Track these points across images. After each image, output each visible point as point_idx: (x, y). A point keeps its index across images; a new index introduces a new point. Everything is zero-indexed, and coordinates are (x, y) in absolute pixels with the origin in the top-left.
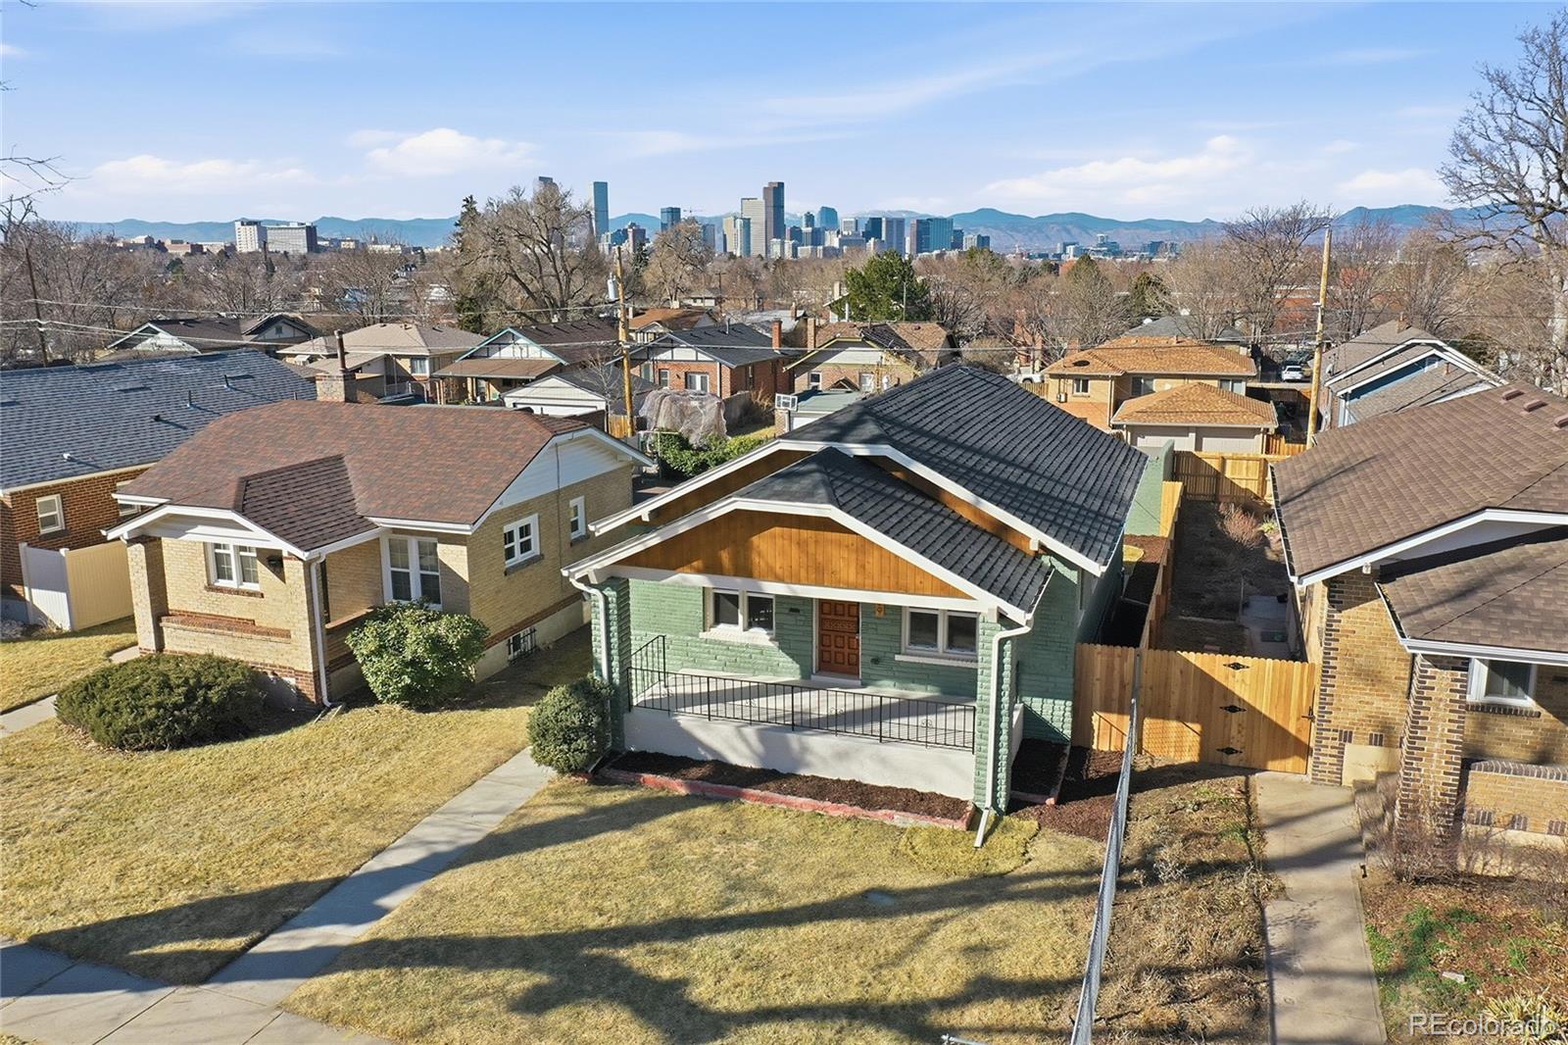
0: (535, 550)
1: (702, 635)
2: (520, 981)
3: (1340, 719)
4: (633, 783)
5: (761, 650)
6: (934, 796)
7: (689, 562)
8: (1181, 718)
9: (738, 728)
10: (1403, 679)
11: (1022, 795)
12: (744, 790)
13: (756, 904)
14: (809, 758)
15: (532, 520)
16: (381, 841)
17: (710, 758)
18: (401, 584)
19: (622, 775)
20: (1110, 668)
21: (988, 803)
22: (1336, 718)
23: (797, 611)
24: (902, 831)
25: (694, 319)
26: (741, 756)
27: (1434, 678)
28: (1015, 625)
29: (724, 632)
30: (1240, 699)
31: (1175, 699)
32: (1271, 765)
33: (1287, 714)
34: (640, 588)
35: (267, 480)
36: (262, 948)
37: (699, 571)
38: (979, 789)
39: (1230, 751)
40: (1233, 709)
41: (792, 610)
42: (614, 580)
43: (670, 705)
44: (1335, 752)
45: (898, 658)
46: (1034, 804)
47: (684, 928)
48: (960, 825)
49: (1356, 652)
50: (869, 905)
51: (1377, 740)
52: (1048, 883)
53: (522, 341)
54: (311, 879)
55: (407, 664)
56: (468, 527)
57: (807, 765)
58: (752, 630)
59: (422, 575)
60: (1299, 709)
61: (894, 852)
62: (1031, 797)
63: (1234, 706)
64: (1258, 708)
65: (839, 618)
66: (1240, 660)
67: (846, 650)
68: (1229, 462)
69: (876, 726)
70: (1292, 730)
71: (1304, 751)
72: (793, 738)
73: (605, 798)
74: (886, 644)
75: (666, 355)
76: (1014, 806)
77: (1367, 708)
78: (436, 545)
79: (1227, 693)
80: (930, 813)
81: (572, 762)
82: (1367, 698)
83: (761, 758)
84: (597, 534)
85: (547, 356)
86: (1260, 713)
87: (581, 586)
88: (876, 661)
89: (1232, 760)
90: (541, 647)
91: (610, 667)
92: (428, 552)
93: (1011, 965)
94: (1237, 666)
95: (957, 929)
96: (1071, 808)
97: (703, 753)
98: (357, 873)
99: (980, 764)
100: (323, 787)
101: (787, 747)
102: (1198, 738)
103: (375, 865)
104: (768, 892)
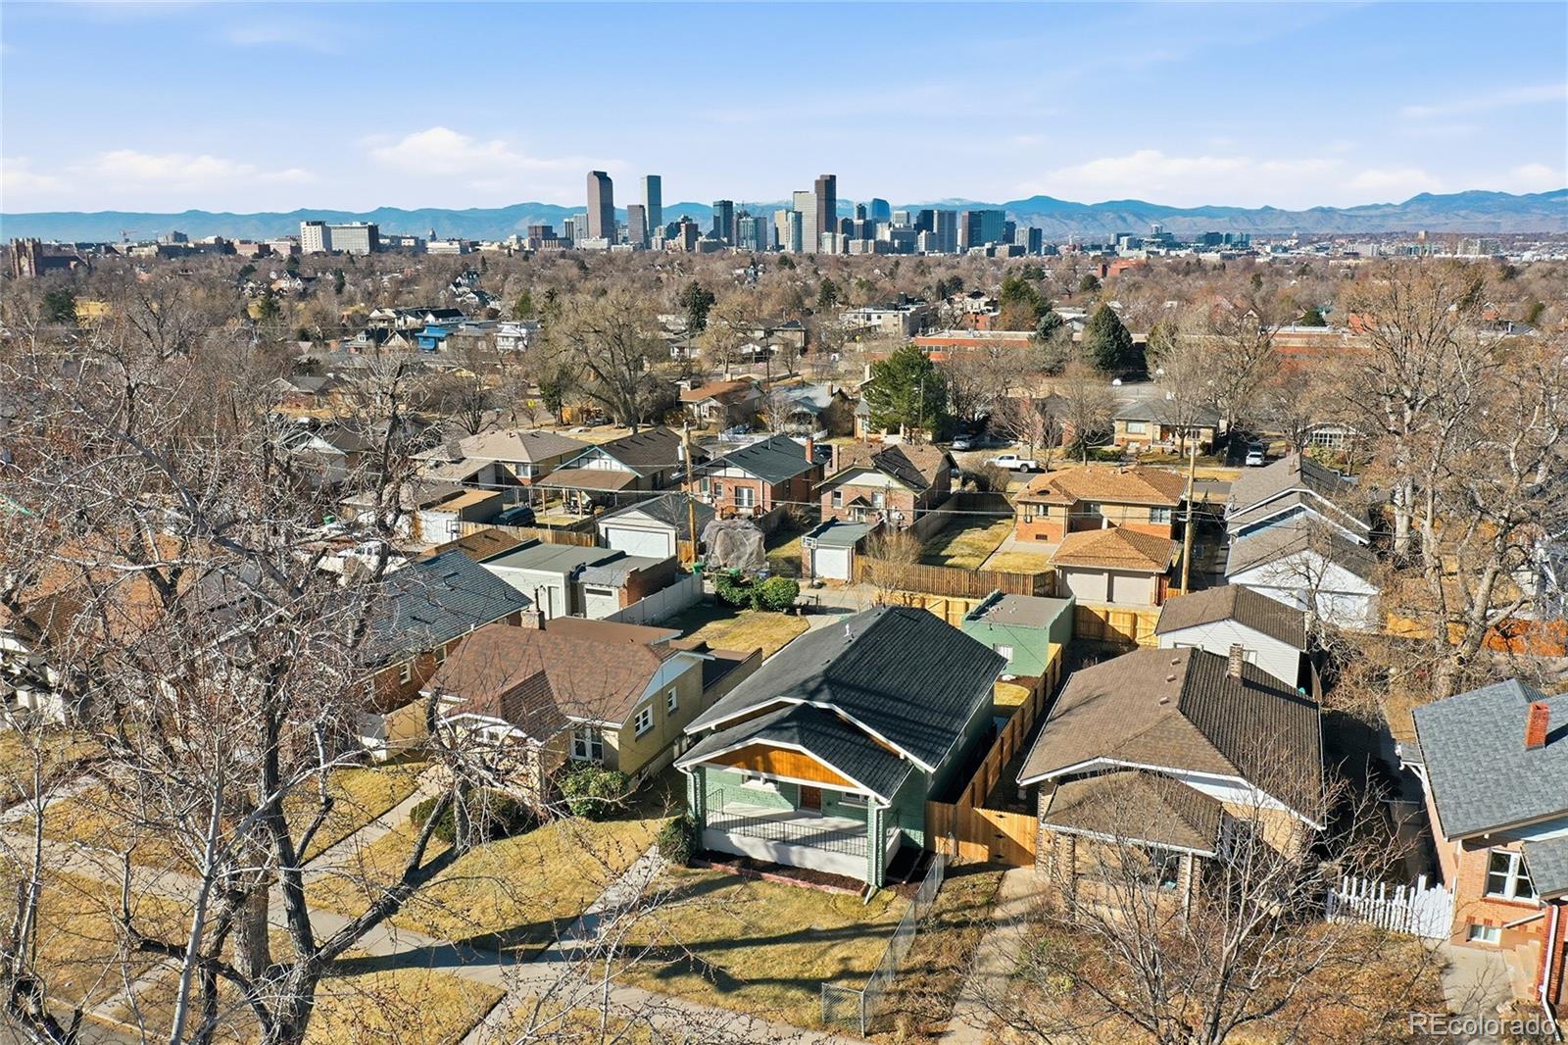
1: (742, 786)
4: (710, 868)
5: (773, 795)
6: (850, 879)
8: (976, 842)
9: (759, 840)
11: (890, 878)
13: (762, 935)
15: (649, 708)
16: (590, 899)
17: (742, 855)
18: (581, 750)
19: (704, 863)
20: (942, 812)
21: (873, 883)
24: (832, 896)
26: (761, 853)
28: (882, 804)
29: (753, 784)
30: (1003, 832)
31: (973, 830)
33: (1025, 840)
34: (710, 772)
35: (513, 695)
36: (552, 948)
37: (739, 767)
38: (869, 877)
39: (1000, 857)
40: (1000, 837)
42: (699, 769)
43: (726, 826)
44: (1045, 860)
45: (840, 803)
46: (895, 883)
47: (727, 944)
48: (859, 894)
53: (606, 456)
54: (565, 916)
55: (591, 799)
56: (619, 725)
58: (767, 784)
59: (593, 747)
60: (1029, 839)
61: (826, 906)
62: (895, 880)
63: (1000, 835)
64: (1011, 837)
66: (1002, 813)
67: (815, 797)
70: (1028, 849)
71: (1033, 859)
73: (700, 876)
74: (834, 795)
75: (721, 473)
76: (887, 884)
79: (997, 829)
80: (846, 888)
81: (678, 855)
84: (687, 733)
85: (626, 469)
86: (1012, 839)
87: (683, 771)
88: (829, 804)
89: (1001, 861)
91: (696, 806)
94: (1001, 816)
95: (840, 949)
96: (912, 886)
97: (740, 852)
98: (583, 914)
99: (870, 864)
100: (559, 867)
102: (986, 851)
103: (591, 911)
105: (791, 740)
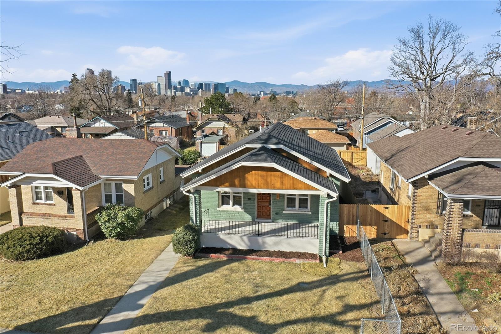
0: (151, 185)
1: (218, 209)
2: (202, 323)
3: (418, 222)
4: (207, 257)
5: (238, 212)
6: (305, 253)
7: (224, 184)
8: (371, 225)
9: (241, 237)
10: (435, 208)
11: (332, 251)
12: (246, 256)
13: (266, 291)
14: (266, 245)
15: (150, 175)
16: (130, 283)
17: (231, 247)
18: (108, 198)
19: (204, 255)
20: (349, 211)
21: (324, 254)
22: (416, 221)
23: (251, 199)
25: (153, 114)
26: (242, 246)
27: (454, 205)
28: (332, 197)
29: (225, 207)
30: (388, 218)
31: (369, 219)
32: (397, 237)
33: (401, 222)
34: (204, 193)
35: (61, 164)
36: (104, 321)
37: (227, 187)
38: (320, 250)
39: (385, 234)
40: (386, 221)
41: (249, 199)
42: (197, 191)
43: (215, 231)
44: (416, 231)
45: (284, 212)
46: (336, 253)
47: (247, 300)
48: (318, 261)
49: (422, 201)
50: (300, 287)
51: (428, 227)
52: (352, 276)
53: (102, 121)
54: (111, 298)
55: (119, 224)
56: (136, 177)
57: (265, 248)
58: (234, 206)
59: (116, 195)
60: (405, 220)
62: (335, 251)
63: (386, 220)
64: (393, 220)
65: (263, 201)
66: (388, 206)
67: (266, 211)
68: (342, 153)
69: (286, 233)
70: (403, 226)
71: (407, 232)
72: (260, 239)
73: (202, 263)
74: (280, 208)
75: (153, 125)
76: (331, 254)
77: (425, 217)
78: (122, 184)
79: (384, 216)
80: (307, 258)
81: (189, 251)
82: (425, 215)
83: (249, 247)
84: (183, 177)
85: (111, 126)
86: (394, 221)
87: (187, 194)
88: (277, 214)
89: (386, 236)
90: (154, 217)
91: (196, 220)
92: (119, 187)
93: (353, 300)
94: (387, 208)
95: (331, 292)
96: (347, 253)
97: (228, 246)
98: (126, 294)
99: (321, 242)
100: (100, 267)
101: (258, 242)
102: (376, 231)
103: (131, 291)
104: (268, 287)
105: (265, 160)
